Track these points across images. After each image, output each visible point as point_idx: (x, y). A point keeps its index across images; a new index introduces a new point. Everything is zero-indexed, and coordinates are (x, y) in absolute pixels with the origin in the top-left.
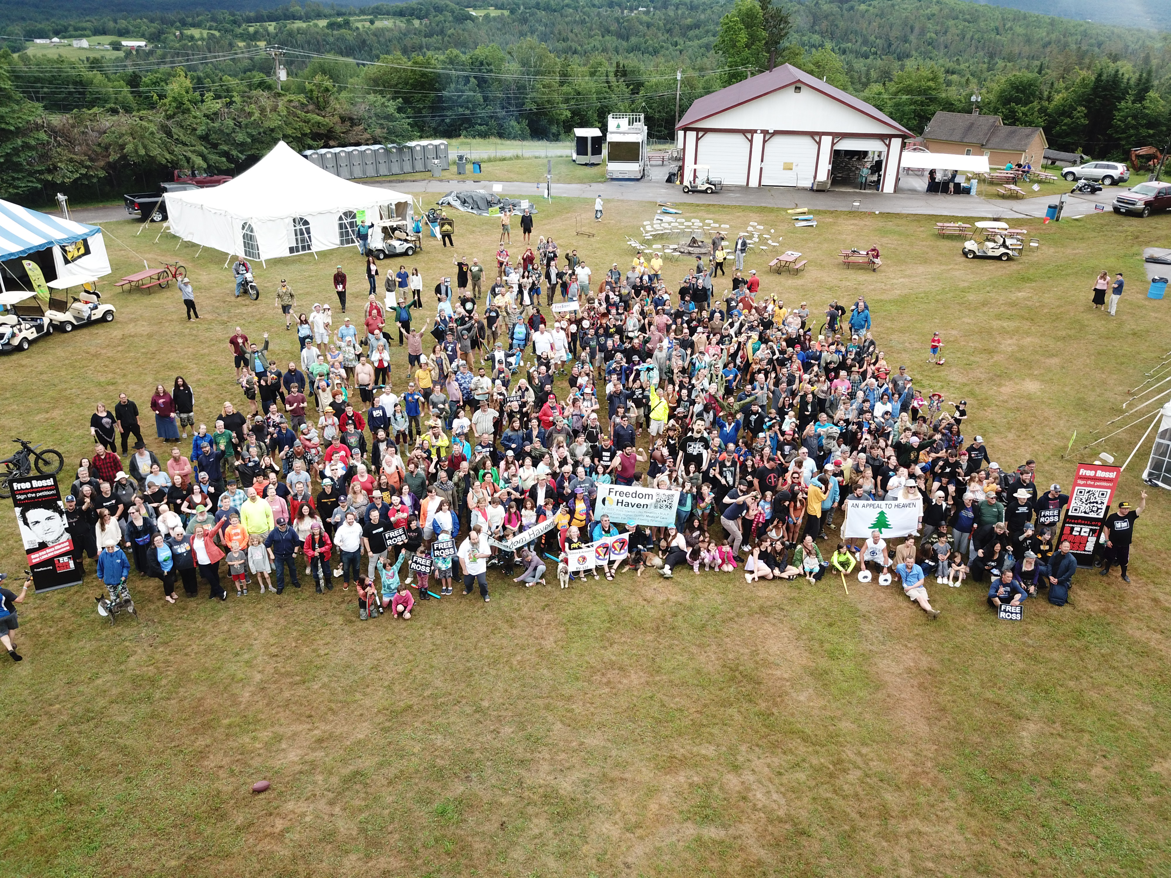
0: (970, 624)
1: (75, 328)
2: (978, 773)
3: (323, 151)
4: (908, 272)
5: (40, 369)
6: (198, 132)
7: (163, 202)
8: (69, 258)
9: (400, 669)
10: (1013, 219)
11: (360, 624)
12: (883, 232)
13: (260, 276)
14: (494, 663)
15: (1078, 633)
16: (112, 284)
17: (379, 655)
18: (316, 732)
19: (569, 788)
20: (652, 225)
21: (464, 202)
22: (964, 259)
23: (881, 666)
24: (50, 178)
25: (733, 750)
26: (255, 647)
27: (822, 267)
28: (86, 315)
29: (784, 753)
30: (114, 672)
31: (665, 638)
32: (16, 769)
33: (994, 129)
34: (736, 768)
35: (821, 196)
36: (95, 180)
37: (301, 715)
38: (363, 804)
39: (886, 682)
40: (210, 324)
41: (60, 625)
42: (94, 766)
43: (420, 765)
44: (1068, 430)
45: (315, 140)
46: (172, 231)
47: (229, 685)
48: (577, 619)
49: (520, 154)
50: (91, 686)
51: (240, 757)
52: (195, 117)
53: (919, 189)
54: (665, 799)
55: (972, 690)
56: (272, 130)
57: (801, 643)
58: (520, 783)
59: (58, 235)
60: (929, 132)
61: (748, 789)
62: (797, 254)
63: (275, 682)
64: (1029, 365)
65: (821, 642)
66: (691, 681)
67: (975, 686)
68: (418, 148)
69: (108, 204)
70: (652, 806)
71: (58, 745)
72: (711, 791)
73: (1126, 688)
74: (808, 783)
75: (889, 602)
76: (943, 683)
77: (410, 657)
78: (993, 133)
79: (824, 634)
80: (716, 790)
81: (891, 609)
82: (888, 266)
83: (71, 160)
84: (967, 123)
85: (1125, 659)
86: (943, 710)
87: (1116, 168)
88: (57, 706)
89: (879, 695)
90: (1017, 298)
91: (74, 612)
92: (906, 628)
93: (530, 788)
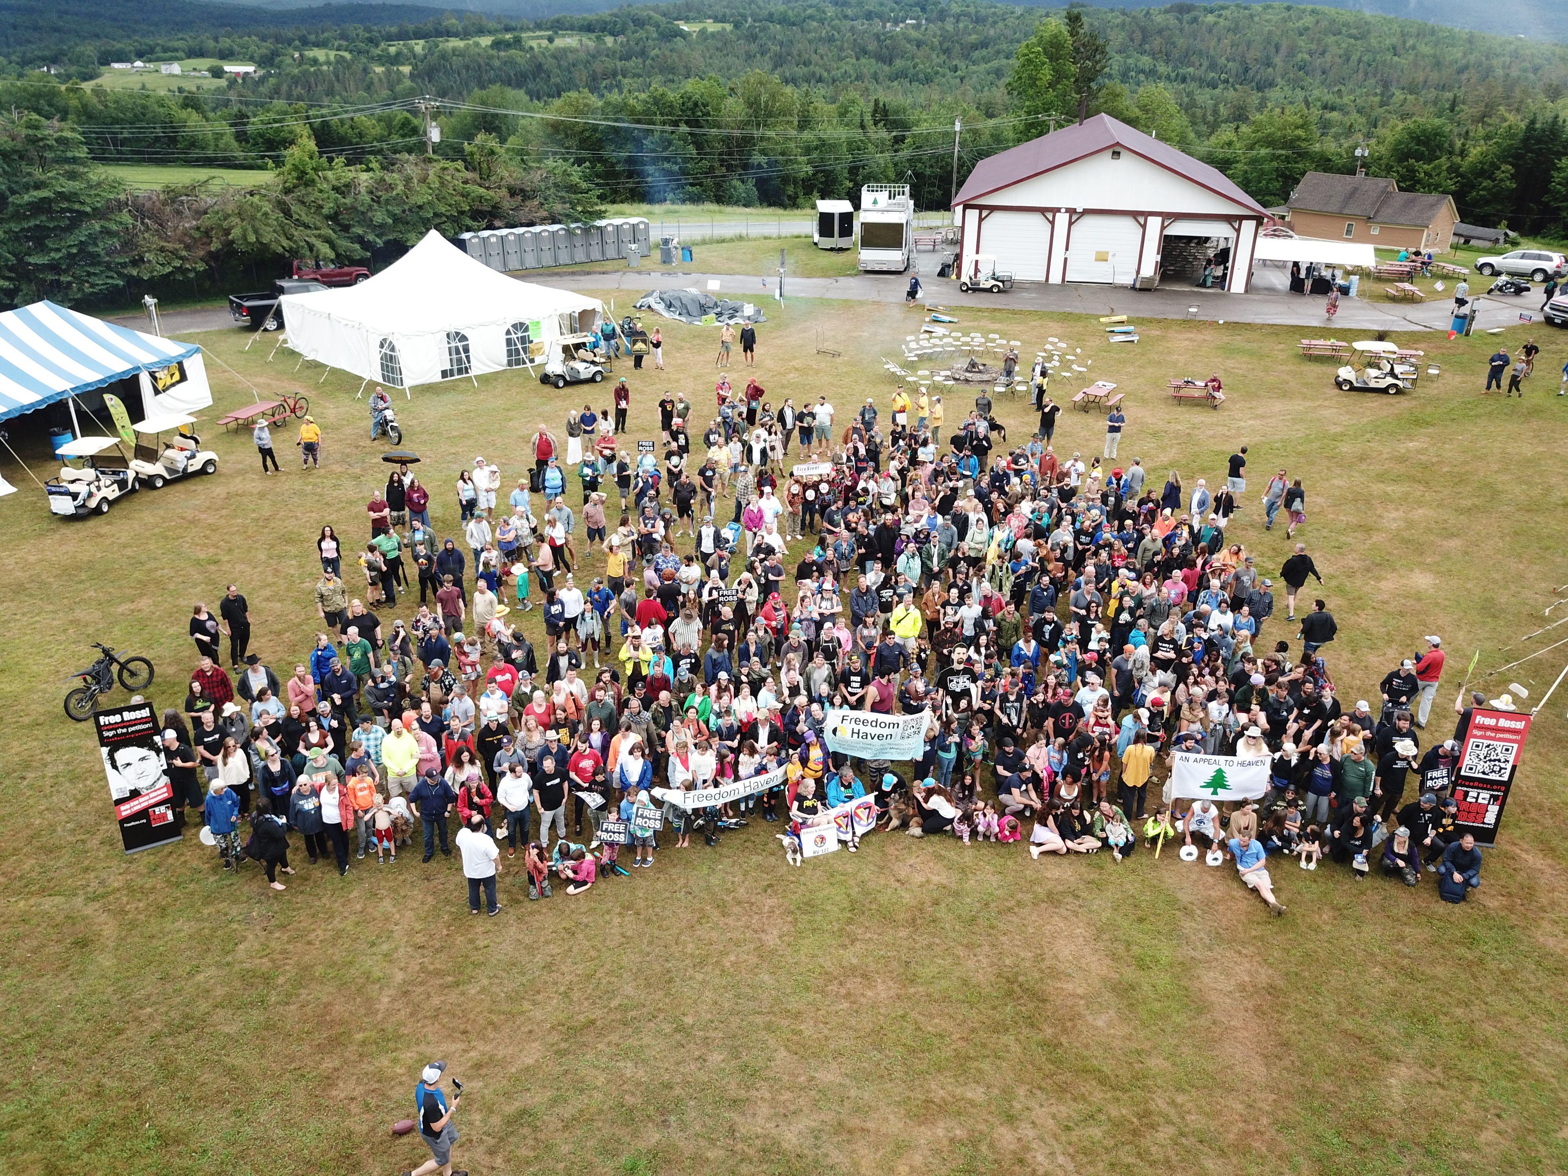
0: (1327, 924)
1: (166, 482)
2: (1329, 1135)
3: (486, 233)
4: (1260, 411)
5: (122, 540)
6: (325, 211)
7: (279, 306)
8: (160, 388)
9: (580, 969)
10: (1406, 333)
11: (529, 906)
12: (1229, 351)
13: (402, 410)
14: (701, 963)
15: (1471, 940)
16: (214, 420)
17: (554, 949)
18: (473, 1054)
19: (794, 1141)
20: (917, 341)
21: (669, 306)
22: (1337, 391)
23: (1206, 980)
24: (135, 273)
25: (1007, 1093)
26: (396, 935)
27: (1144, 401)
28: (180, 466)
29: (1075, 1100)
30: (218, 965)
31: (922, 934)
32: (98, 1094)
33: (1385, 197)
34: (1011, 1119)
35: (1146, 297)
36: (191, 275)
37: (453, 1030)
38: (532, 1154)
39: (1212, 1003)
40: (338, 479)
41: (152, 897)
42: (194, 1093)
43: (604, 1103)
44: (1469, 645)
45: (474, 219)
46: (289, 345)
47: (364, 985)
48: (809, 906)
49: (744, 232)
50: (190, 983)
51: (376, 1086)
52: (321, 191)
53: (1280, 287)
54: (918, 1159)
55: (1326, 1017)
56: (420, 207)
57: (1100, 945)
58: (732, 1130)
59: (147, 358)
60: (1297, 200)
61: (1027, 1149)
62: (1111, 386)
63: (422, 984)
64: (1419, 548)
65: (1128, 944)
66: (955, 995)
67: (1329, 1012)
68: (610, 229)
69: (207, 306)
70: (901, 1168)
71: (150, 1063)
72: (977, 1150)
73: (1533, 1019)
74: (1105, 1142)
75: (1219, 889)
76: (1287, 1006)
77: (593, 953)
78: (1384, 202)
79: (1133, 932)
80: (984, 1148)
81: (1222, 900)
82: (1233, 401)
83: (162, 250)
84: (1349, 188)
85: (1532, 978)
86: (1285, 1044)
87: (1550, 259)
88: (149, 1010)
89: (1203, 1021)
90: (1408, 451)
91: (168, 881)
92: (1240, 928)
93: (744, 1139)
